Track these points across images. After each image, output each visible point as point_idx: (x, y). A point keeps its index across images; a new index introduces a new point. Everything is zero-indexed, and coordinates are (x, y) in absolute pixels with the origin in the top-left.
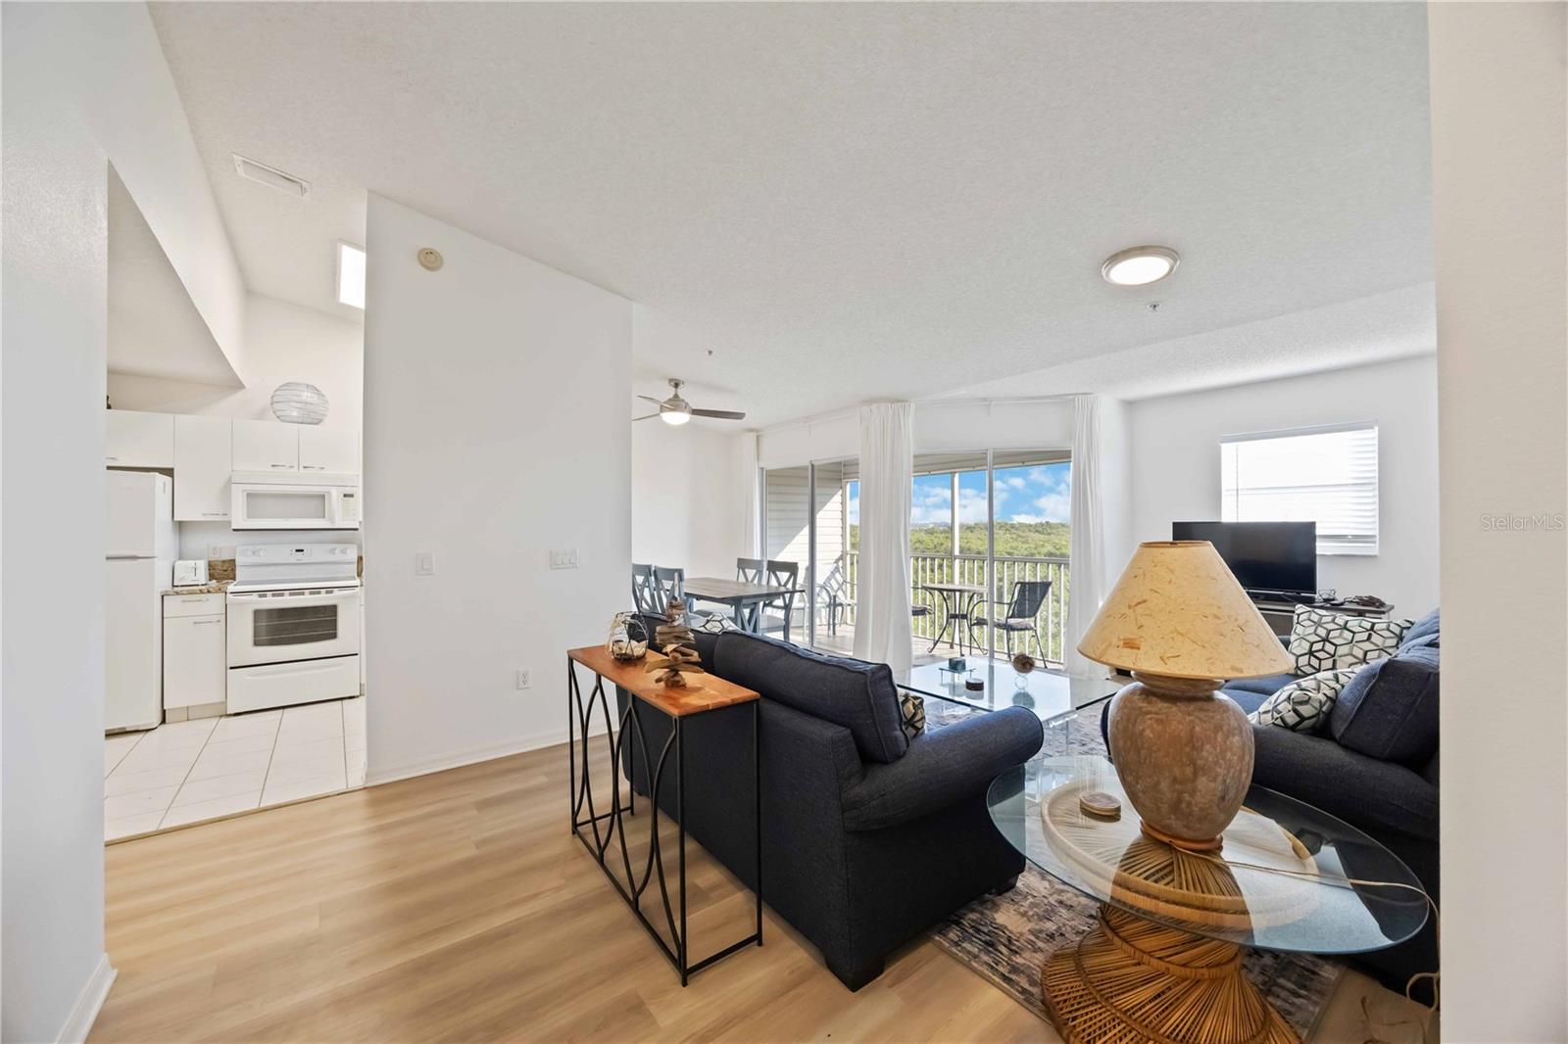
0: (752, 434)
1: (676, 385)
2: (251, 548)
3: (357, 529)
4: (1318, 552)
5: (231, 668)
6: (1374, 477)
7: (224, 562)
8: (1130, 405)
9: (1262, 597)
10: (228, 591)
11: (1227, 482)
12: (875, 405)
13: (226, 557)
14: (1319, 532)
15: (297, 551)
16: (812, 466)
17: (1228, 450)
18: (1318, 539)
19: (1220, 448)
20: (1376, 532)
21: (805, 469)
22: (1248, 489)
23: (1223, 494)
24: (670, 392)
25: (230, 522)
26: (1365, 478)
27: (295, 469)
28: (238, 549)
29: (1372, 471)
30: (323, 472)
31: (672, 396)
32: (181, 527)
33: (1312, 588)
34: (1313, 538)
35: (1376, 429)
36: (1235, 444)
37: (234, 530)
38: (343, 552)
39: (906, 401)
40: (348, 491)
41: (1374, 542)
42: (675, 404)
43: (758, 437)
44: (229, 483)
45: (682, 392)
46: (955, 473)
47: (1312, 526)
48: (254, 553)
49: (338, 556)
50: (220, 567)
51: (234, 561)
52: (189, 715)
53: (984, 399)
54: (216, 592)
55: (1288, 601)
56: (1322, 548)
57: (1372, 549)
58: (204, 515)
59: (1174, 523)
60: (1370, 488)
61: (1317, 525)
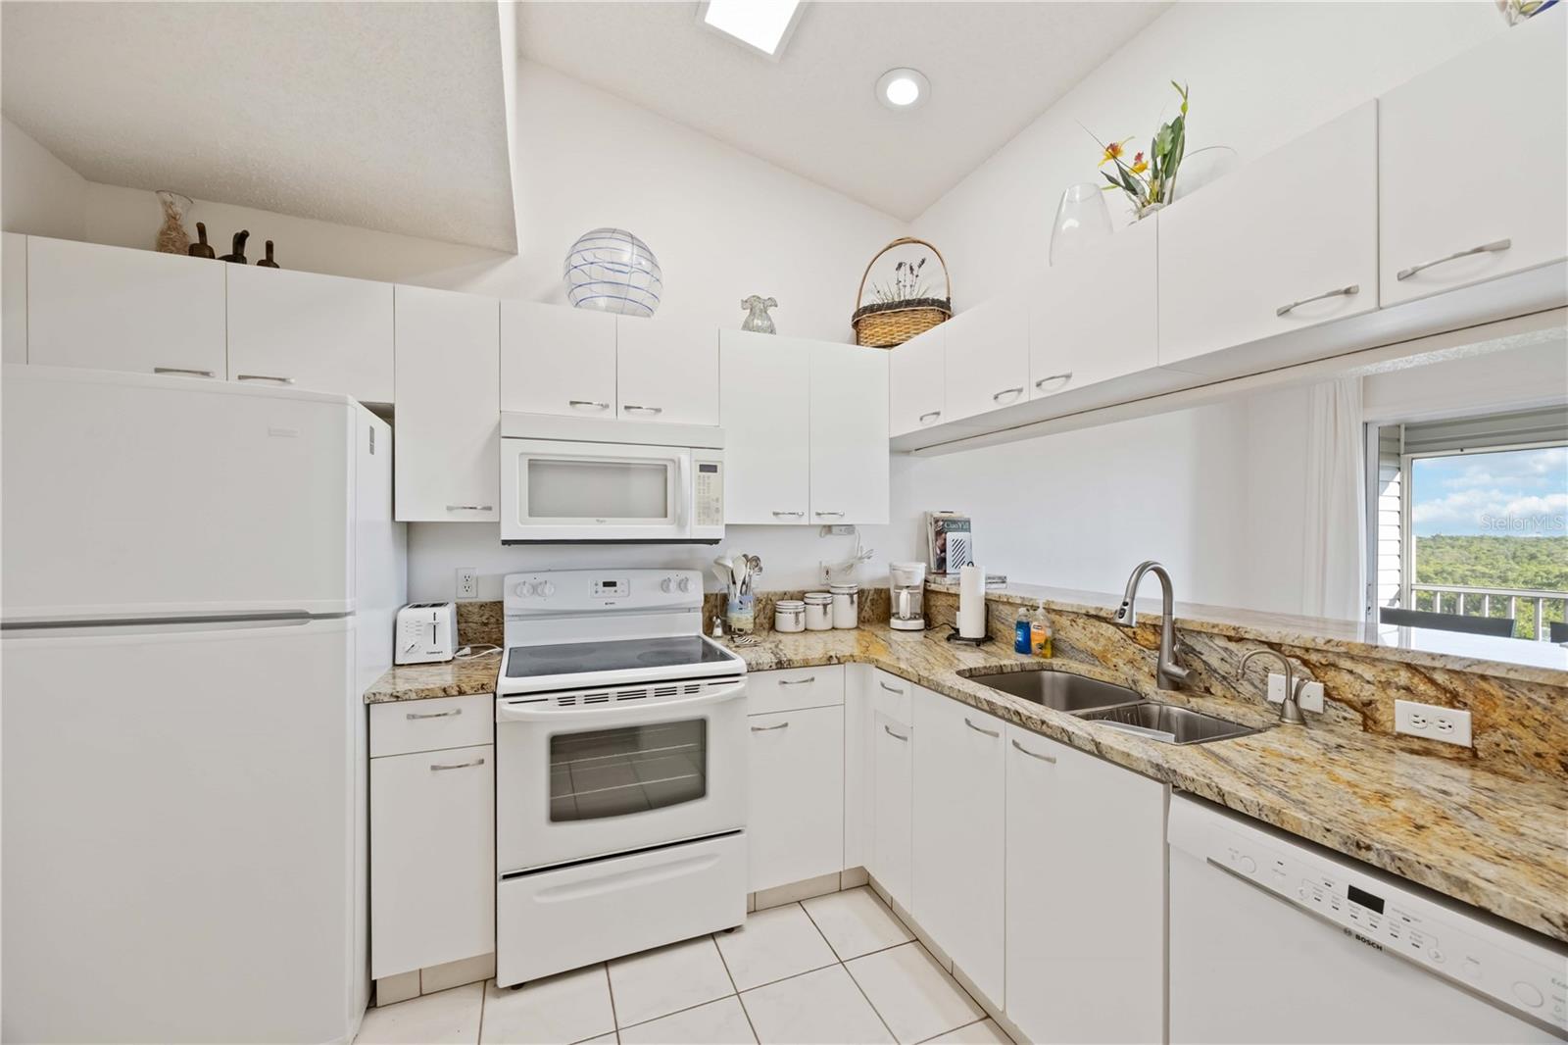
2: (529, 578)
3: (716, 541)
5: (505, 877)
7: (482, 606)
10: (500, 692)
13: (486, 596)
15: (606, 584)
25: (496, 526)
27: (609, 414)
28: (509, 581)
30: (659, 419)
32: (410, 533)
37: (505, 542)
38: (682, 586)
40: (708, 458)
44: (498, 435)
48: (535, 589)
49: (674, 597)
50: (476, 618)
51: (500, 604)
52: (423, 989)
54: (476, 692)
58: (450, 509)
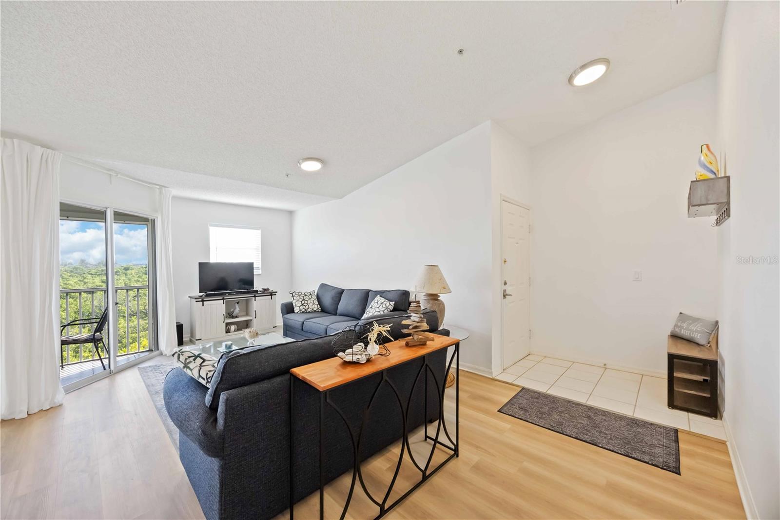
20: (260, 266)
33: (253, 287)
39: (56, 151)
41: (260, 270)
47: (252, 264)
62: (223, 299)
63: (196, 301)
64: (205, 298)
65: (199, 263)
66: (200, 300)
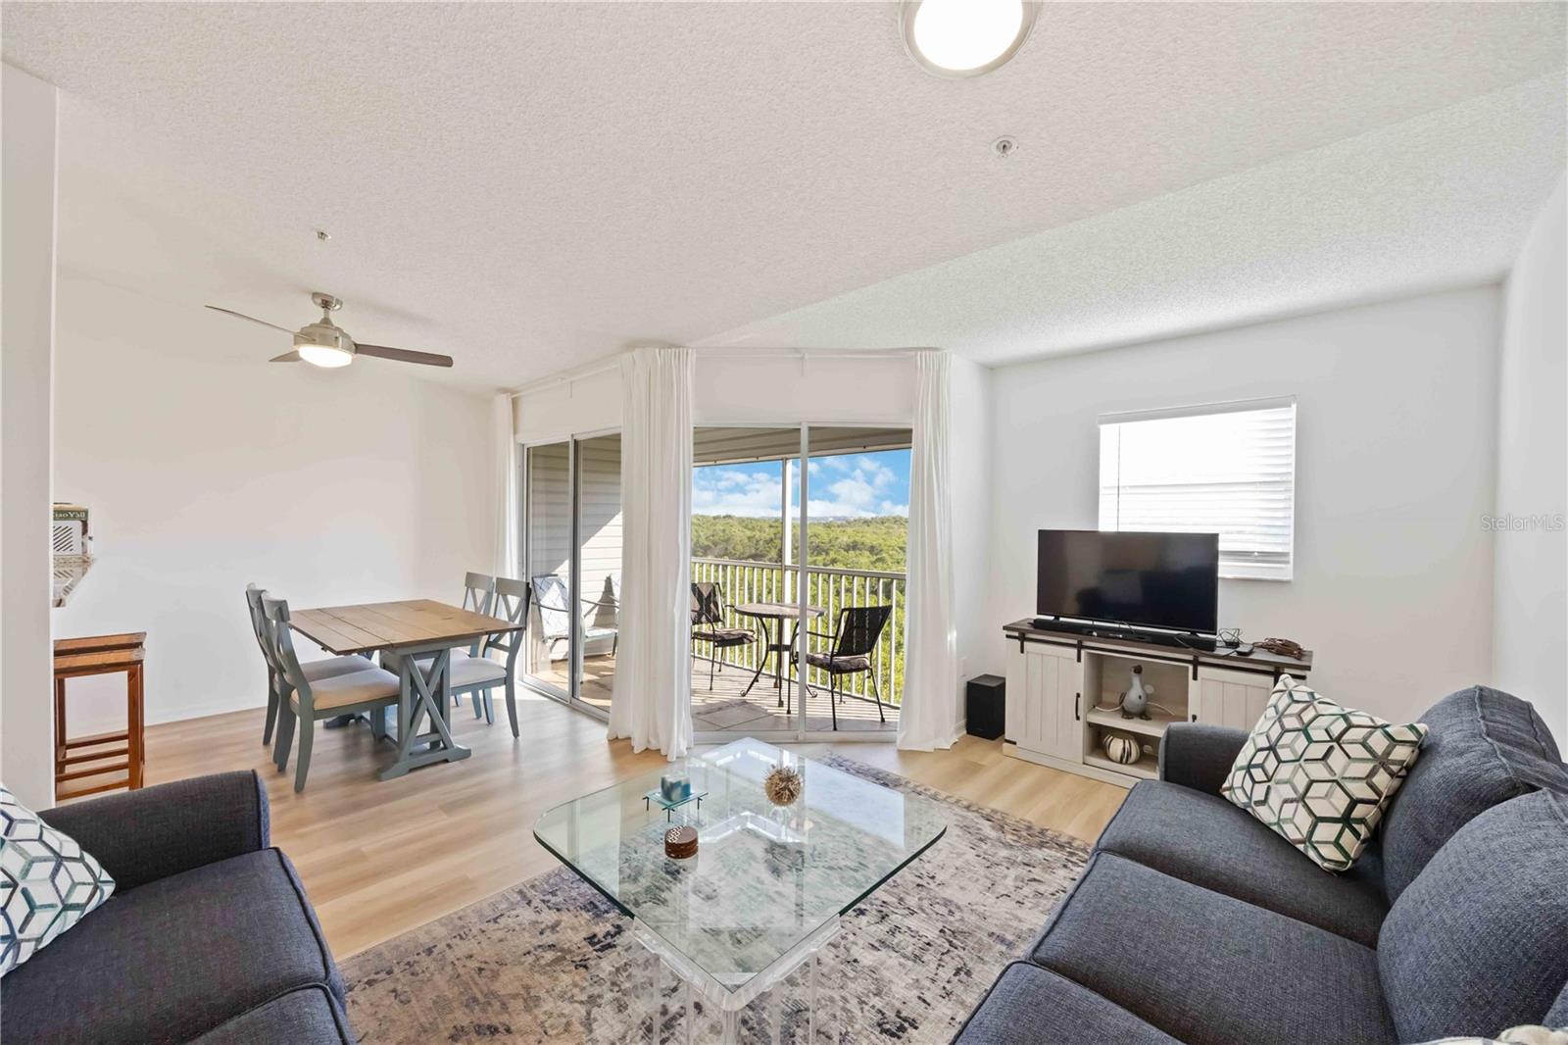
0: (504, 396)
1: (326, 304)
4: (1220, 575)
6: (1289, 473)
8: (990, 371)
9: (1148, 639)
11: (1106, 478)
12: (637, 351)
14: (1222, 546)
16: (576, 442)
17: (1108, 433)
18: (1220, 557)
19: (1099, 429)
20: (1290, 549)
21: (565, 445)
22: (1130, 487)
23: (1101, 493)
24: (317, 314)
26: (1274, 474)
29: (1285, 463)
31: (318, 321)
33: (1212, 627)
34: (1214, 555)
35: (1294, 406)
36: (1118, 424)
39: (680, 347)
41: (1287, 562)
42: (321, 333)
43: (513, 399)
45: (336, 317)
46: (787, 459)
47: (1212, 540)
53: (796, 350)
55: (1180, 646)
56: (1226, 569)
57: (1286, 572)
59: (1040, 531)
60: (1282, 488)
61: (1220, 537)
62: (1080, 647)
63: (1008, 636)
64: (1031, 632)
65: (1042, 533)
66: (1017, 634)
